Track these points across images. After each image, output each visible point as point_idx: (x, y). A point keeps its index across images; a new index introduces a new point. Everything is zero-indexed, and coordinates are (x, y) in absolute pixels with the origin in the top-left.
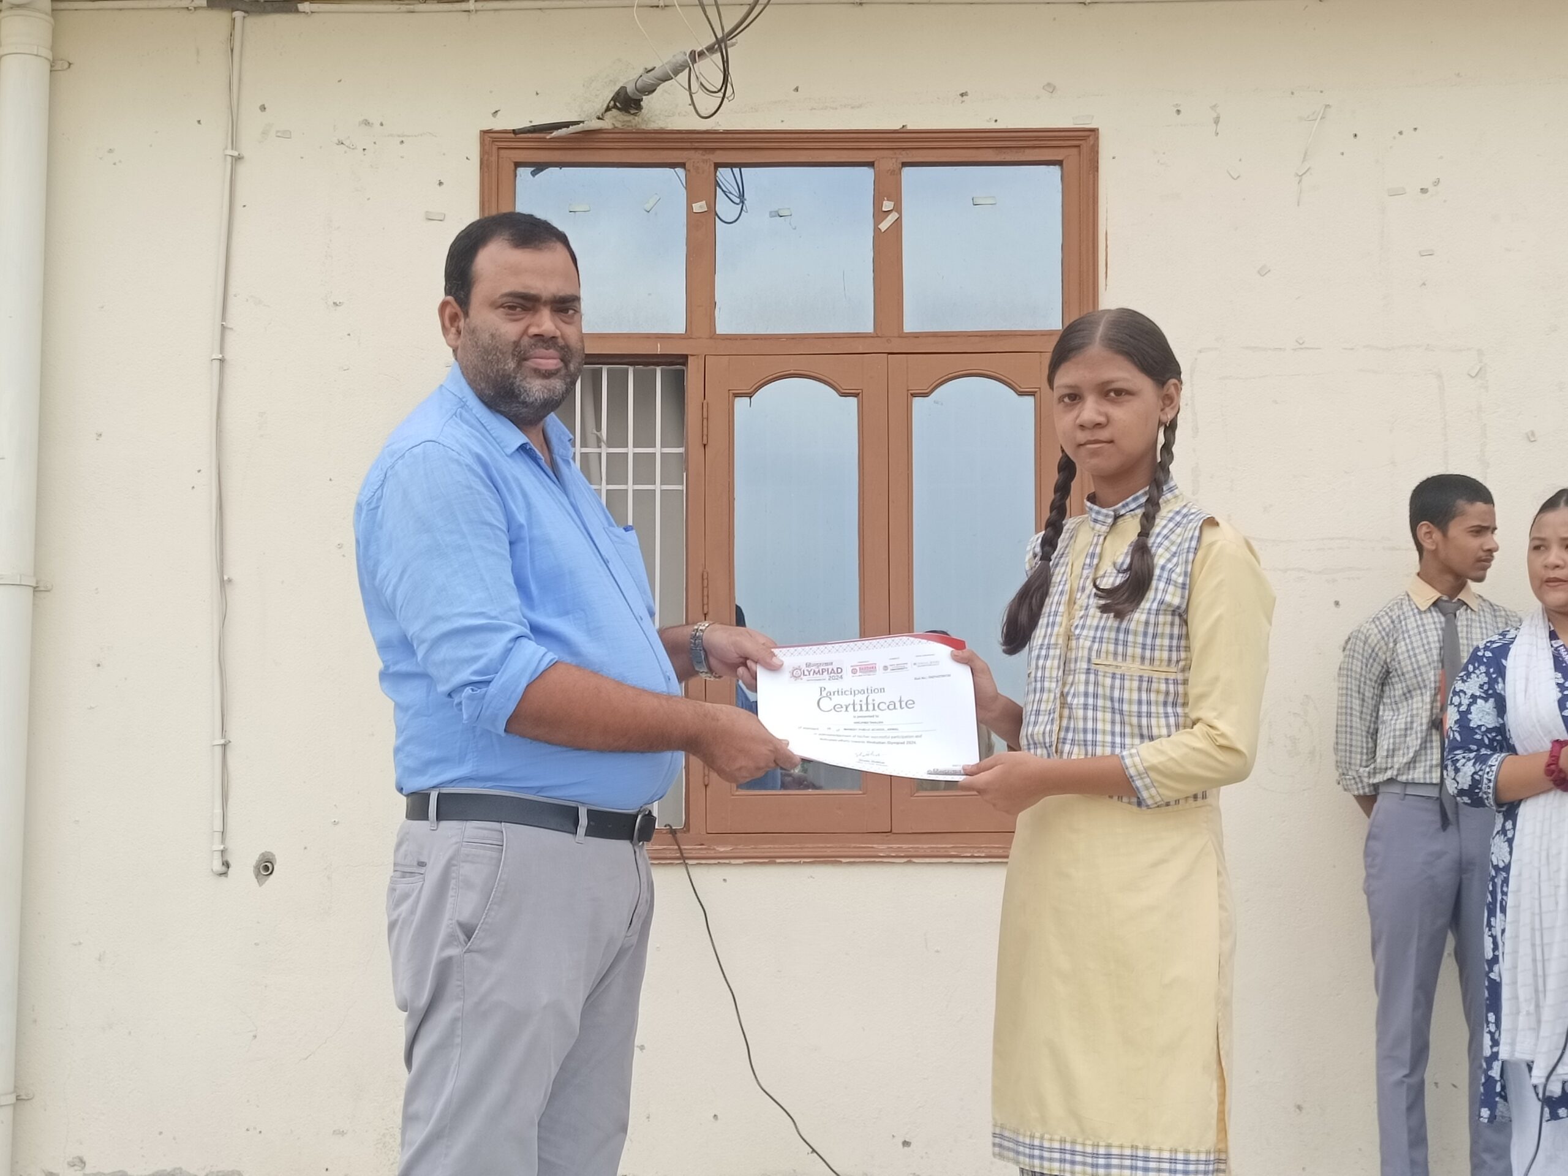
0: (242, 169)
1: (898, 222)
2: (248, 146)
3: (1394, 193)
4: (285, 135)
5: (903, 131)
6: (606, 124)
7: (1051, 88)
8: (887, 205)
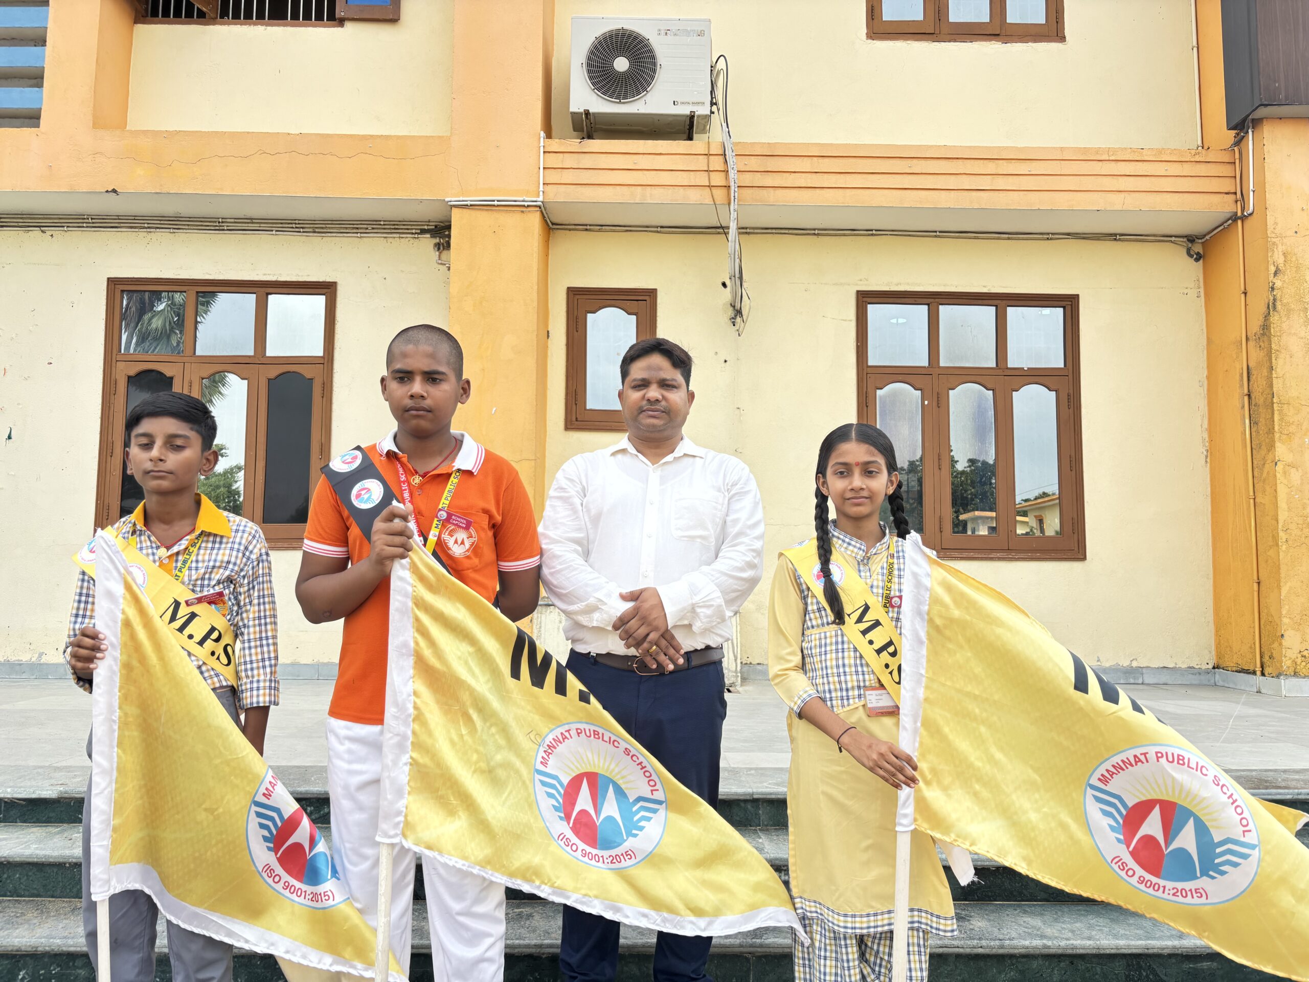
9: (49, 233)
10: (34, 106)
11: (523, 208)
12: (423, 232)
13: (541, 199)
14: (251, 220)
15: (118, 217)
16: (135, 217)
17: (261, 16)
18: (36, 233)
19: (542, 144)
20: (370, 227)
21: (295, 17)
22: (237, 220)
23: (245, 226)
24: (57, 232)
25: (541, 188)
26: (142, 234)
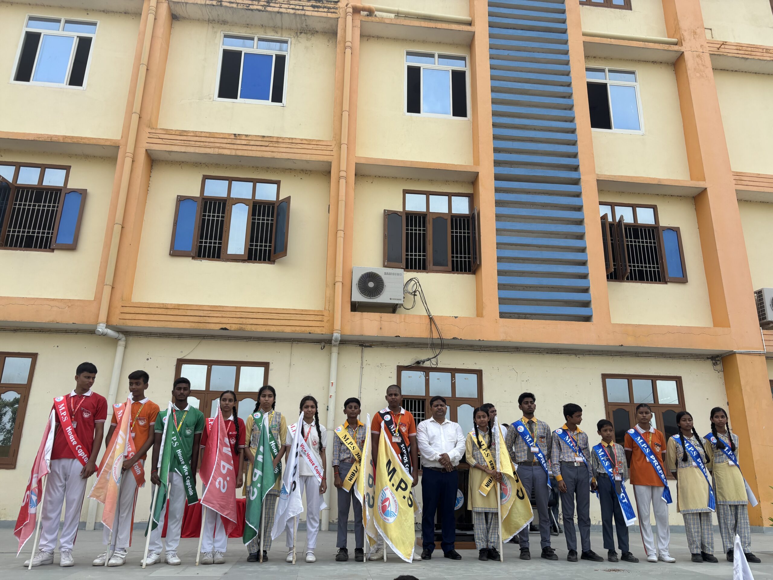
0: (363, 369)
1: (455, 381)
2: (364, 366)
3: (522, 381)
4: (369, 365)
5: (455, 368)
6: (415, 365)
7: (476, 363)
8: (454, 379)
9: (578, 356)
10: (590, 314)
11: (760, 354)
12: (708, 358)
13: (765, 351)
14: (648, 353)
15: (602, 351)
16: (608, 351)
17: (636, 279)
18: (573, 356)
19: (762, 331)
20: (689, 356)
21: (647, 280)
22: (643, 353)
23: (646, 355)
24: (581, 356)
25: (765, 347)
26: (611, 357)
